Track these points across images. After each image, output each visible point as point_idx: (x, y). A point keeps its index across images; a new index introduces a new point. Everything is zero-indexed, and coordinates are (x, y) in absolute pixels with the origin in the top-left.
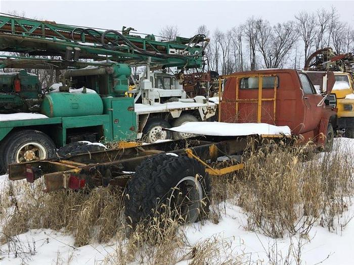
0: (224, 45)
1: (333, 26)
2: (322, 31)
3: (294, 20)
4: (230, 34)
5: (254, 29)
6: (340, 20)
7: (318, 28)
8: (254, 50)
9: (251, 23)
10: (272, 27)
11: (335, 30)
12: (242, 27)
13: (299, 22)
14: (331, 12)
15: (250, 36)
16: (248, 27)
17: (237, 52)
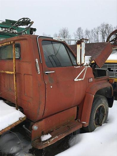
0: (89, 36)
4: (92, 31)
5: (104, 29)
8: (104, 38)
9: (103, 25)
10: (114, 27)
12: (99, 28)
15: (102, 32)
16: (101, 27)
17: (96, 40)
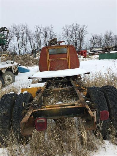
1: (27, 31)
2: (23, 33)
3: (11, 27)
6: (29, 29)
7: (21, 32)
11: (28, 33)
13: (13, 28)
14: (25, 26)
